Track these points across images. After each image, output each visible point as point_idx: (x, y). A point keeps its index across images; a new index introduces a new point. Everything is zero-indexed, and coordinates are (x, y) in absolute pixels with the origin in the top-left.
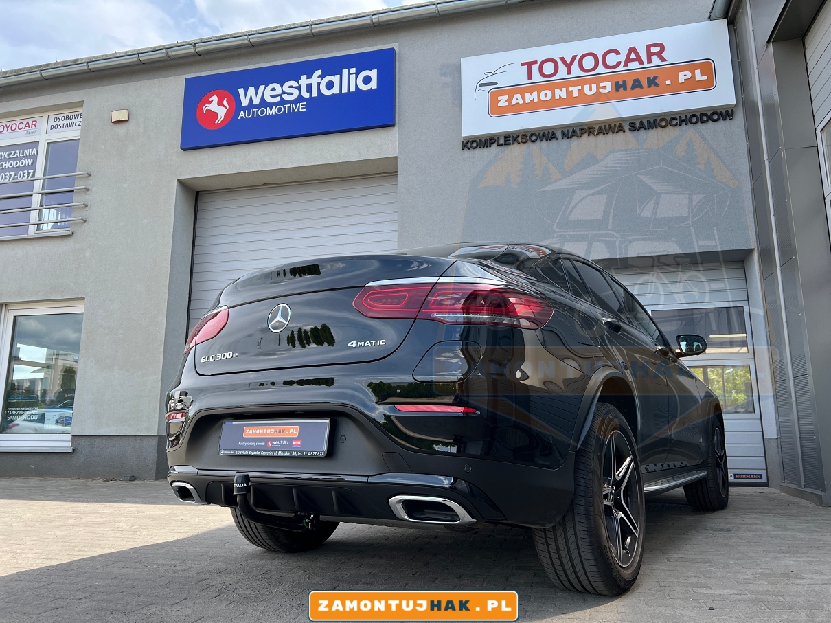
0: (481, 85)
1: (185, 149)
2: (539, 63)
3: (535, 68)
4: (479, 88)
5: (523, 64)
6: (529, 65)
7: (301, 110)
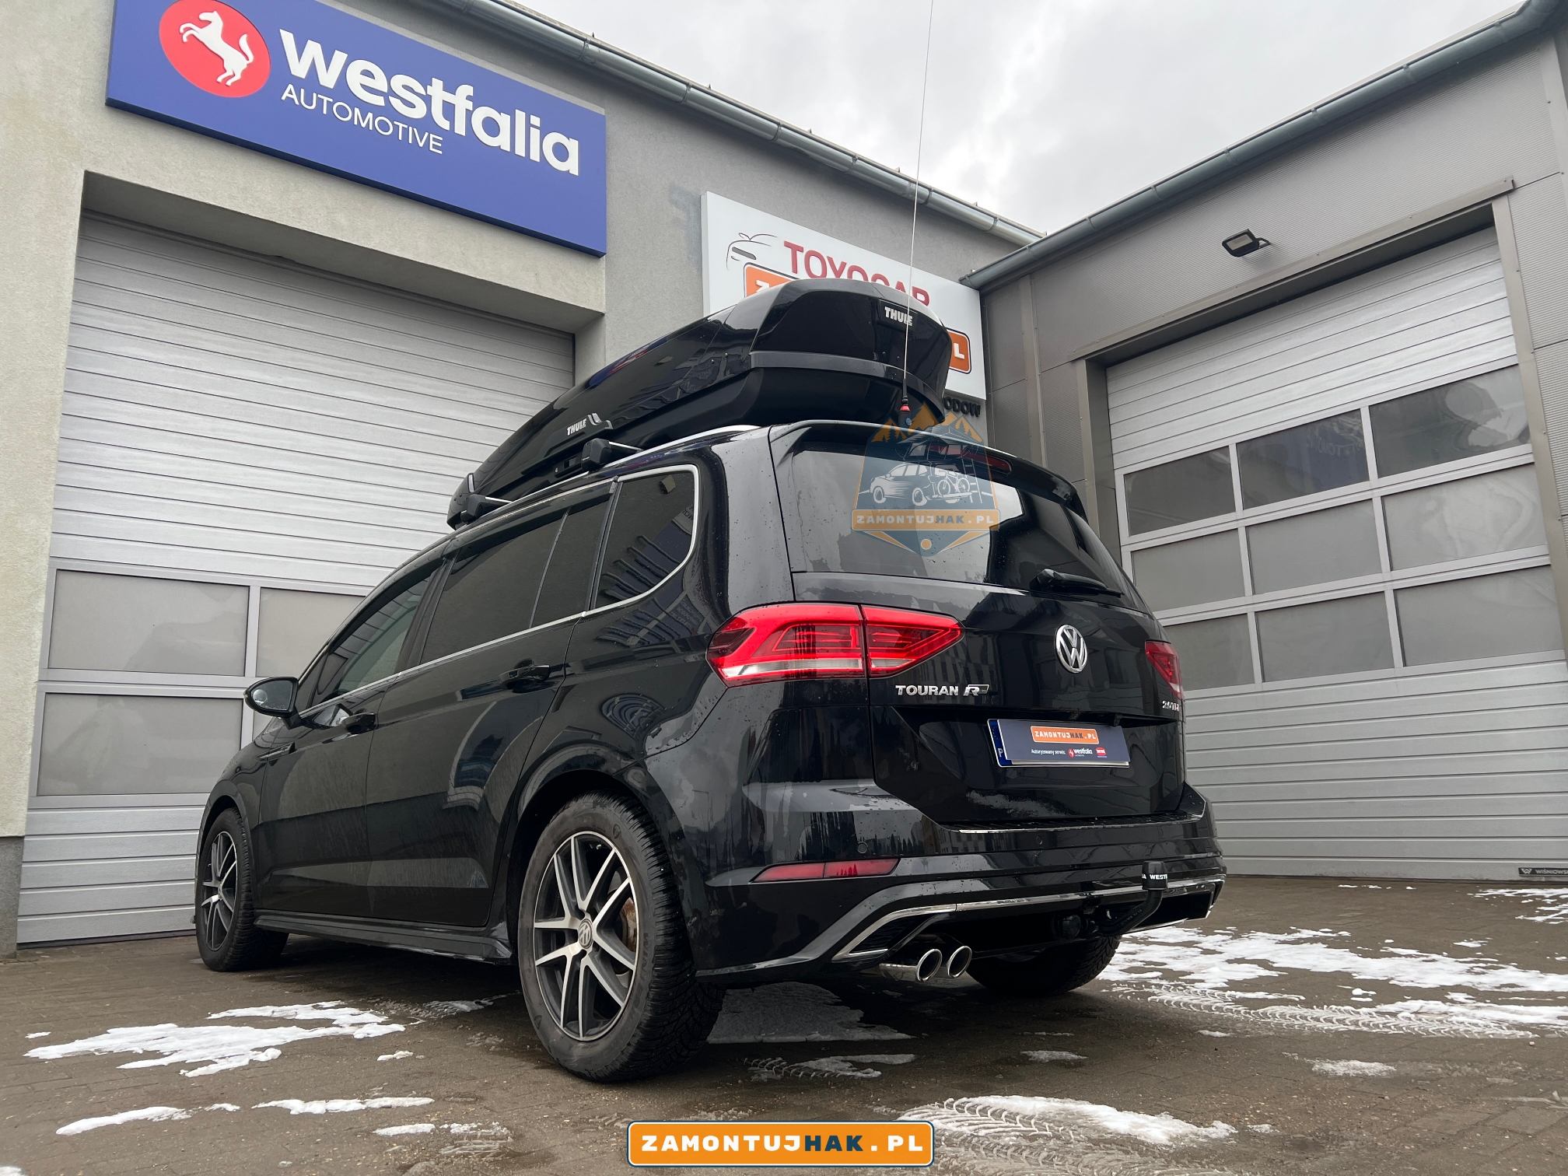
0: (736, 250)
1: (113, 104)
2: (805, 252)
3: (801, 257)
4: (732, 253)
5: (787, 245)
6: (795, 249)
7: (431, 149)
